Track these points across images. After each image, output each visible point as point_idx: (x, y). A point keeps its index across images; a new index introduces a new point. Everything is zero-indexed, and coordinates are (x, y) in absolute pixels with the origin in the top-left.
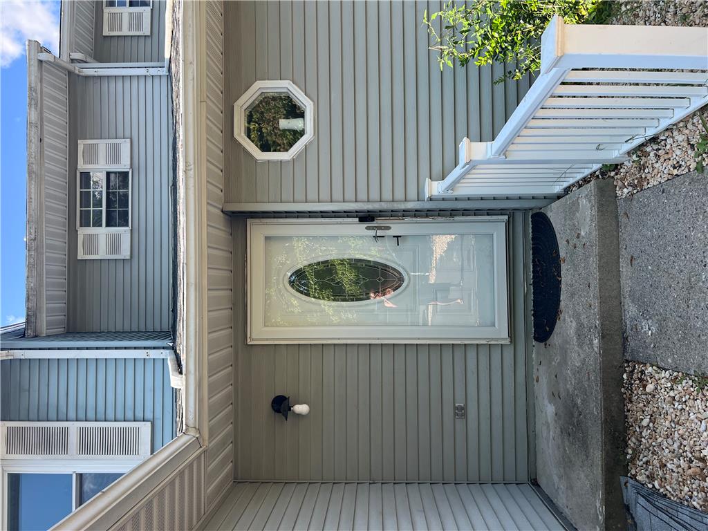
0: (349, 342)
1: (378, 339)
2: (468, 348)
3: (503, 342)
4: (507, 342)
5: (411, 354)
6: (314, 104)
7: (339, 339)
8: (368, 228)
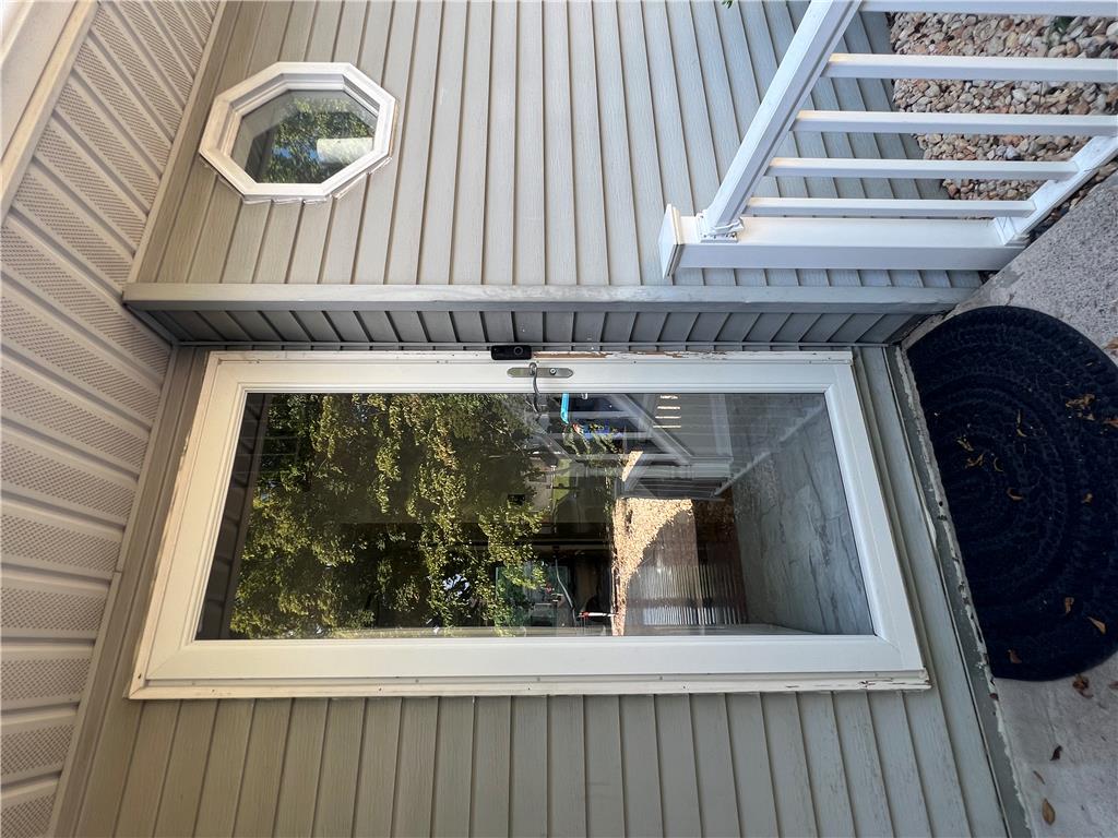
0: (448, 690)
1: (539, 679)
2: (808, 706)
3: (909, 684)
4: (920, 683)
5: (640, 725)
6: (398, 100)
7: (417, 680)
8: (514, 373)
